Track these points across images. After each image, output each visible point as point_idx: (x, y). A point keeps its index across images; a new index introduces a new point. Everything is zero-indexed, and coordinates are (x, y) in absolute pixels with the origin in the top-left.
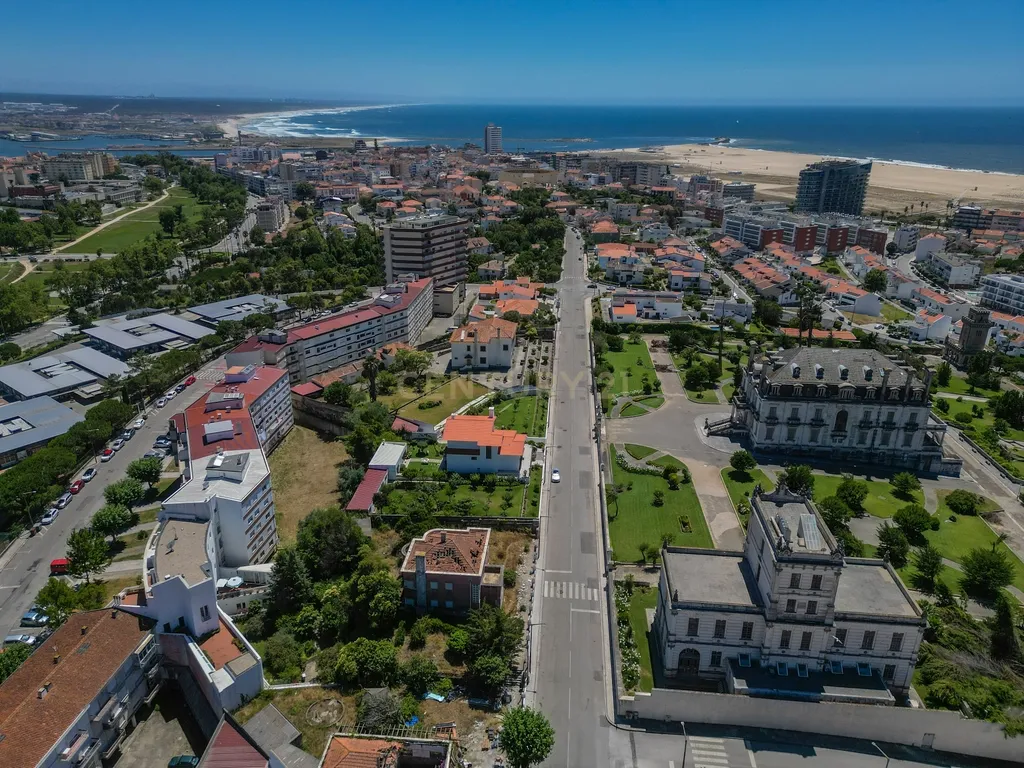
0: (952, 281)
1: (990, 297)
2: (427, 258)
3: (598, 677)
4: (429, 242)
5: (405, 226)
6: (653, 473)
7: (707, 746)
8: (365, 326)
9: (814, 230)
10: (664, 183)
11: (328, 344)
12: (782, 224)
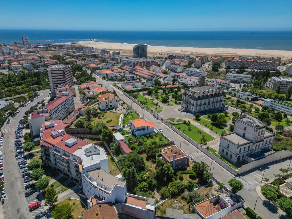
0: (178, 71)
1: (188, 73)
2: (65, 79)
3: (223, 170)
4: (64, 74)
5: (55, 69)
6: (181, 124)
7: (254, 174)
8: (64, 103)
9: (143, 62)
10: (93, 52)
11: (58, 110)
12: (137, 61)
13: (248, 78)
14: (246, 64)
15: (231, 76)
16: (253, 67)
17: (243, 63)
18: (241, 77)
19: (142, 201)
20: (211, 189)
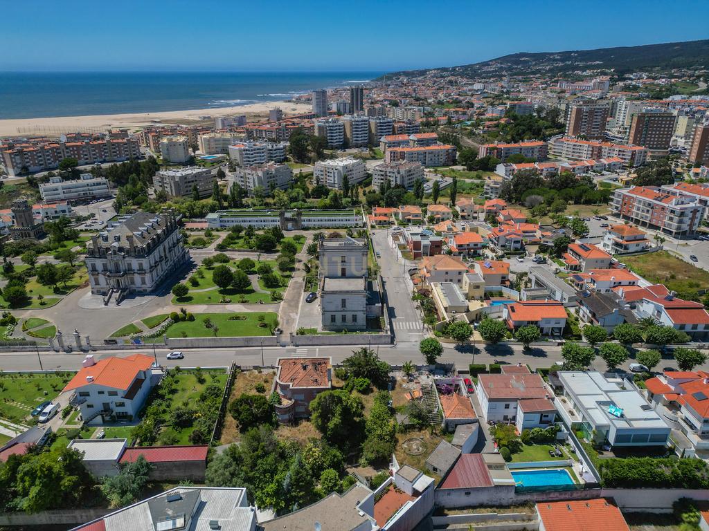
6: (169, 326)
13: (102, 186)
14: (66, 155)
15: (57, 189)
16: (87, 159)
17: (60, 153)
18: (83, 187)
19: (385, 497)
20: (401, 385)
